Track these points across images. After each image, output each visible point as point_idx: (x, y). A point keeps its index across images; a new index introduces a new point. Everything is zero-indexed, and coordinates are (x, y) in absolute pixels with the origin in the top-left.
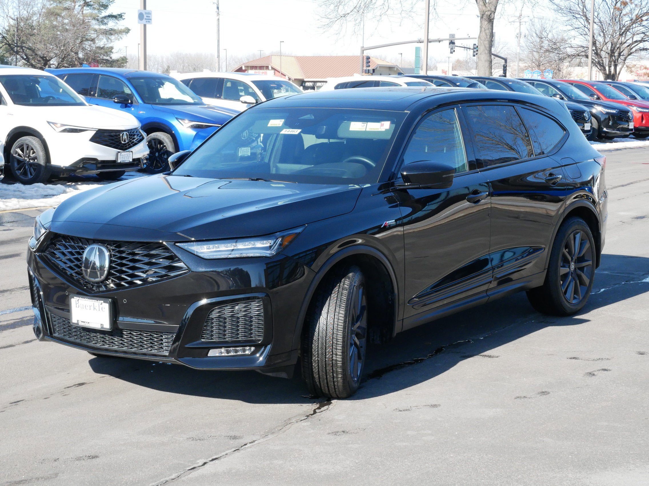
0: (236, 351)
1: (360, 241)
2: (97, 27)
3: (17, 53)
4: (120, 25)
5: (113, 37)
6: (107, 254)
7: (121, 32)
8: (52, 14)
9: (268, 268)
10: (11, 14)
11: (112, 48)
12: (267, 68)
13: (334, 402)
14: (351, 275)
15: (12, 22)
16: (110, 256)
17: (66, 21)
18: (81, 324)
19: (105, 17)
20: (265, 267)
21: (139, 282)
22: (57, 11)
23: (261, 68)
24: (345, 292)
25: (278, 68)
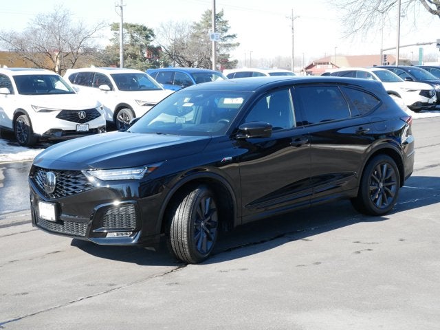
0: (122, 234)
1: (208, 170)
2: (220, 43)
3: (174, 59)
4: (234, 41)
5: (230, 49)
6: (55, 178)
7: (234, 45)
8: (194, 36)
9: (141, 186)
10: (171, 37)
11: (229, 55)
12: (328, 63)
13: (188, 265)
14: (197, 190)
15: (172, 42)
16: (57, 179)
17: (202, 40)
18: (43, 217)
19: (225, 37)
20: (139, 186)
21: (70, 194)
22: (197, 34)
23: (324, 63)
24: (191, 200)
25: (334, 63)
